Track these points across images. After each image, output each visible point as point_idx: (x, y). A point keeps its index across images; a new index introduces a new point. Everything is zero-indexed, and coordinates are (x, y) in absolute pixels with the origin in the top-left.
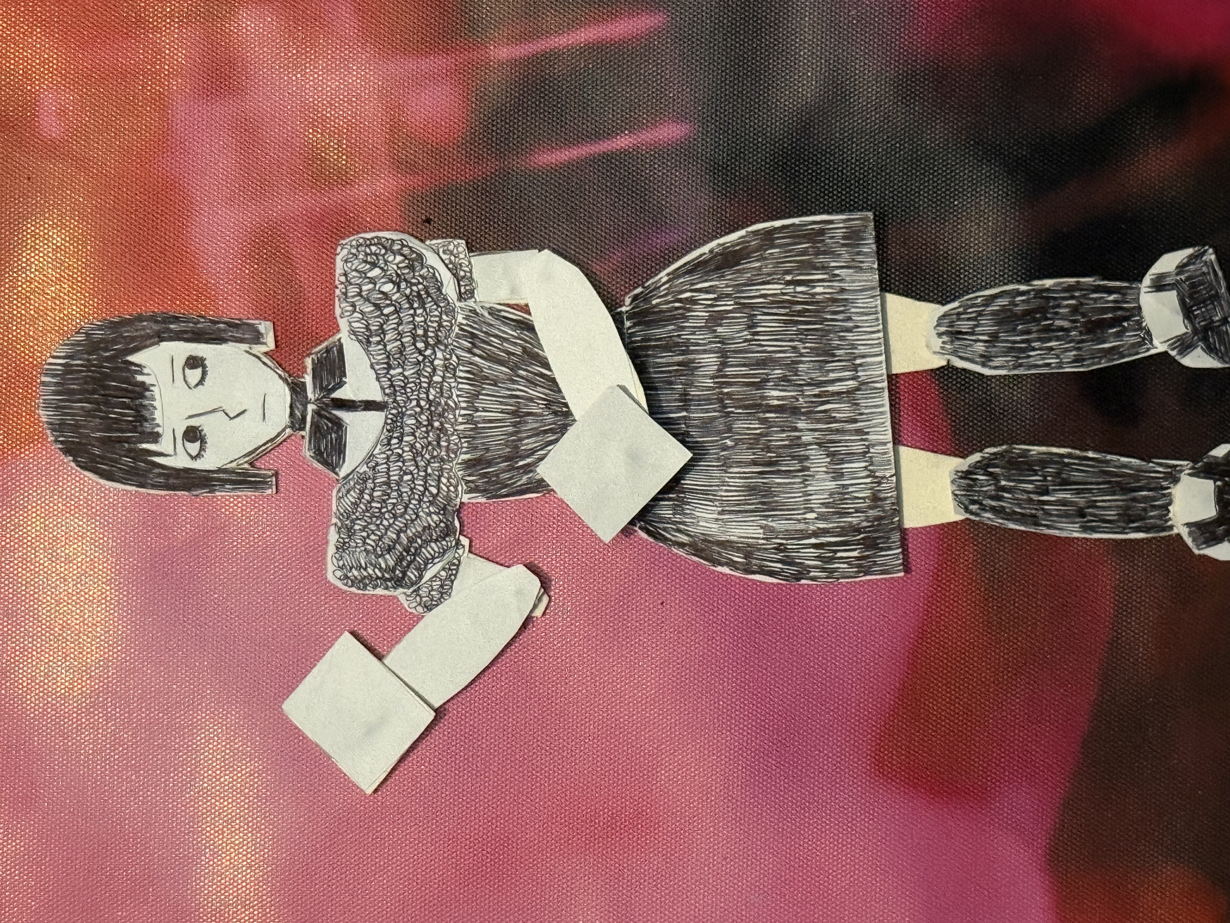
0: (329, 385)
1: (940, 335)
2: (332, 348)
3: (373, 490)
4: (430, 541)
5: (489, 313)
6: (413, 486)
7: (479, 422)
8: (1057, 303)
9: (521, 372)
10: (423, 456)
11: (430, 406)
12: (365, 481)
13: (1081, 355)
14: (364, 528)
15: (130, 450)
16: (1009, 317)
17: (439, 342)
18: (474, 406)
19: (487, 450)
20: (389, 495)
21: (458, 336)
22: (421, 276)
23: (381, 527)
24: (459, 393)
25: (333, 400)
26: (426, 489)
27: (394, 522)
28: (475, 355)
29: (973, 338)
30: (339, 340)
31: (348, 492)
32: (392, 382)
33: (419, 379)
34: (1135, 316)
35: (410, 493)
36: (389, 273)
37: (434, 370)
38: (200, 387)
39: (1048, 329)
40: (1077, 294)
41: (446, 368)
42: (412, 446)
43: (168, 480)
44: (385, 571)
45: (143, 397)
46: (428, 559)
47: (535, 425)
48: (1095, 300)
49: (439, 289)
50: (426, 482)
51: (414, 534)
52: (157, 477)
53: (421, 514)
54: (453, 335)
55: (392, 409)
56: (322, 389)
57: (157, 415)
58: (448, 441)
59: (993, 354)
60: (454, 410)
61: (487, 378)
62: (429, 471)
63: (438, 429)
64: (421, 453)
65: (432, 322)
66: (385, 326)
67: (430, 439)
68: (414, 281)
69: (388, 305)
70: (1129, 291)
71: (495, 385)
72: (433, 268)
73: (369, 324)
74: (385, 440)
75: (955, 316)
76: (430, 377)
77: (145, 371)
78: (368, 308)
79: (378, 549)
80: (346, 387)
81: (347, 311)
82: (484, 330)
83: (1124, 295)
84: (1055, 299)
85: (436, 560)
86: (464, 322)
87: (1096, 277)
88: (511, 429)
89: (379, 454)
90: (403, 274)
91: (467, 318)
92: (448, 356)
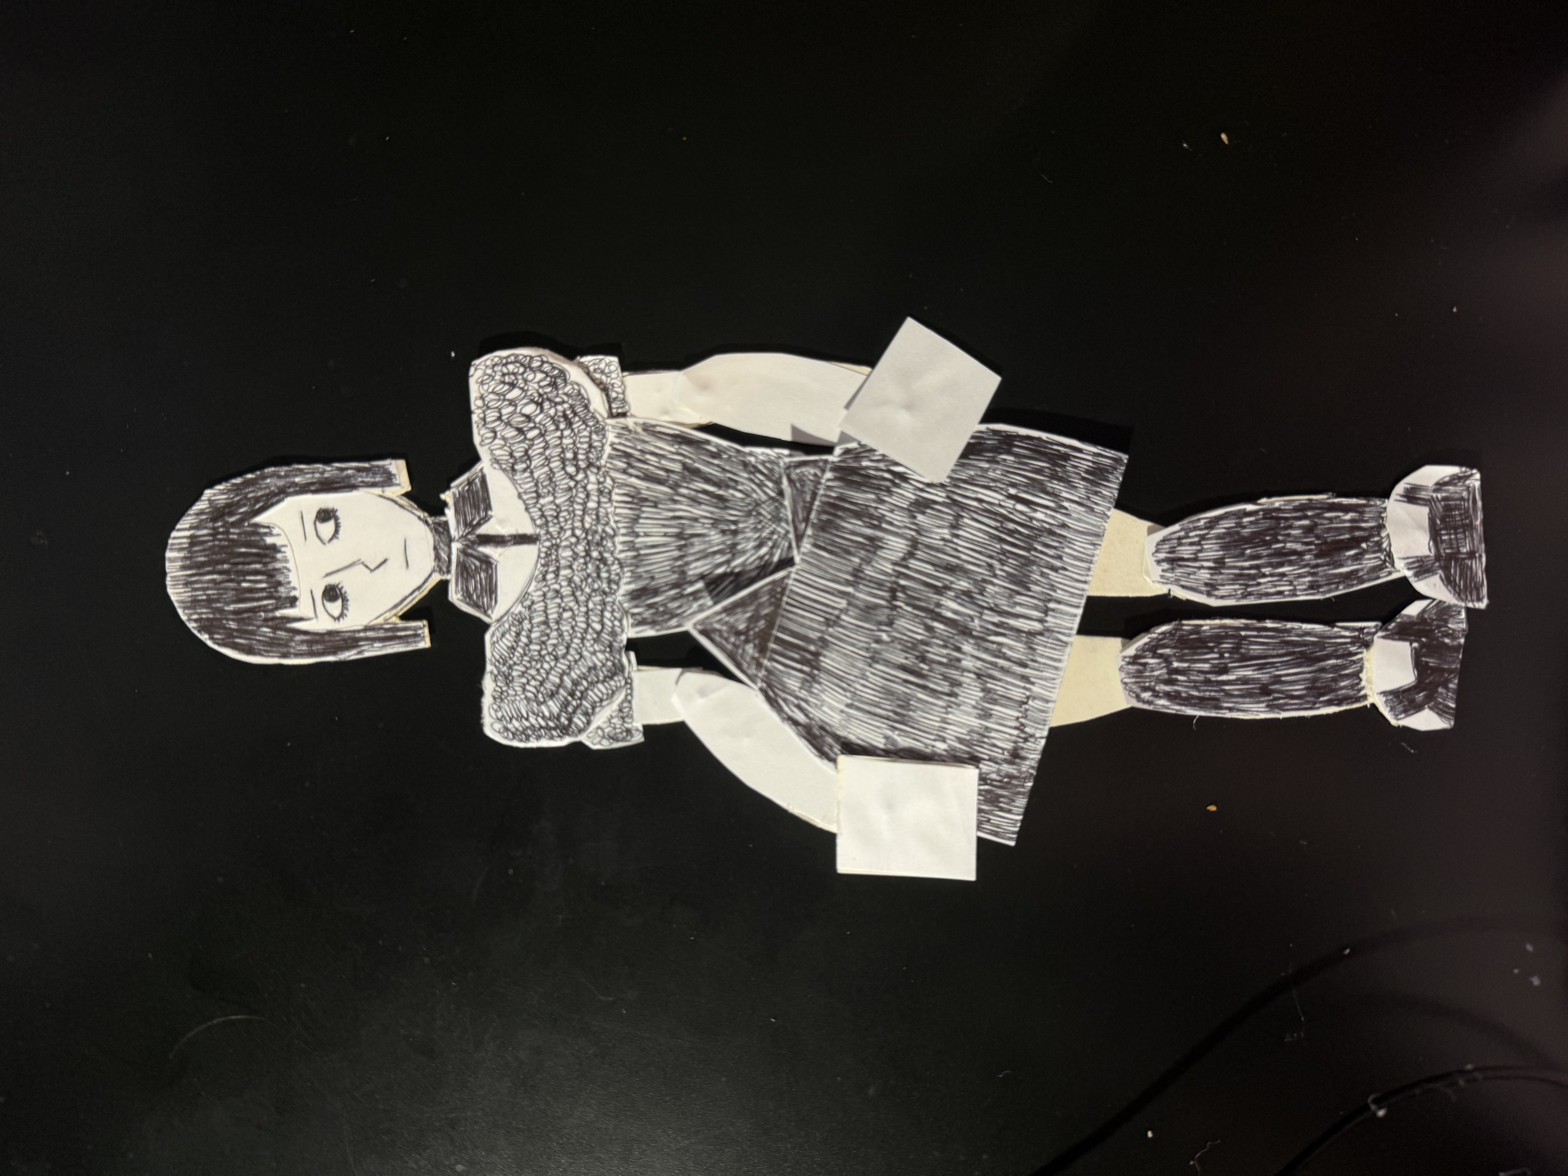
0: (473, 520)
1: (1159, 562)
2: (474, 480)
3: (530, 631)
4: (597, 682)
5: (645, 430)
6: (574, 623)
7: (640, 549)
8: (1288, 524)
9: (683, 491)
10: (582, 590)
11: (587, 534)
12: (520, 623)
13: (1317, 581)
14: (523, 674)
15: (266, 620)
16: (1235, 541)
17: (590, 465)
18: (633, 532)
19: (653, 578)
20: (548, 635)
21: (611, 457)
22: (566, 394)
23: (542, 671)
24: (617, 518)
25: (479, 536)
26: (588, 625)
27: (555, 666)
28: (631, 475)
29: (1197, 564)
30: (481, 470)
31: (503, 635)
32: (543, 512)
33: (572, 506)
34: (1373, 536)
35: (571, 632)
36: (529, 393)
37: (588, 496)
38: (335, 541)
39: (1279, 553)
40: (1310, 513)
41: (600, 492)
42: (570, 581)
43: (311, 647)
44: (550, 719)
45: (275, 560)
46: (595, 702)
47: (702, 547)
48: (1330, 519)
49: (586, 407)
50: (588, 619)
51: (579, 676)
52: (299, 645)
53: (585, 653)
54: (605, 456)
55: (545, 541)
56: (466, 525)
57: (293, 577)
58: (609, 571)
59: (1219, 582)
60: (612, 537)
61: (646, 500)
62: (591, 605)
63: (597, 559)
64: (580, 586)
65: (581, 443)
66: (530, 452)
67: (589, 571)
68: (558, 400)
69: (531, 429)
70: (1367, 509)
71: (655, 507)
72: (578, 384)
73: (512, 451)
74: (540, 576)
75: (1176, 541)
76: (584, 504)
77: (275, 531)
78: (510, 433)
79: (540, 696)
80: (492, 521)
81: (487, 438)
82: (639, 447)
83: (1362, 513)
84: (1286, 519)
85: (604, 703)
86: (617, 441)
87: (1330, 494)
88: (676, 553)
89: (535, 591)
90: (546, 393)
91: (619, 436)
92: (602, 480)
